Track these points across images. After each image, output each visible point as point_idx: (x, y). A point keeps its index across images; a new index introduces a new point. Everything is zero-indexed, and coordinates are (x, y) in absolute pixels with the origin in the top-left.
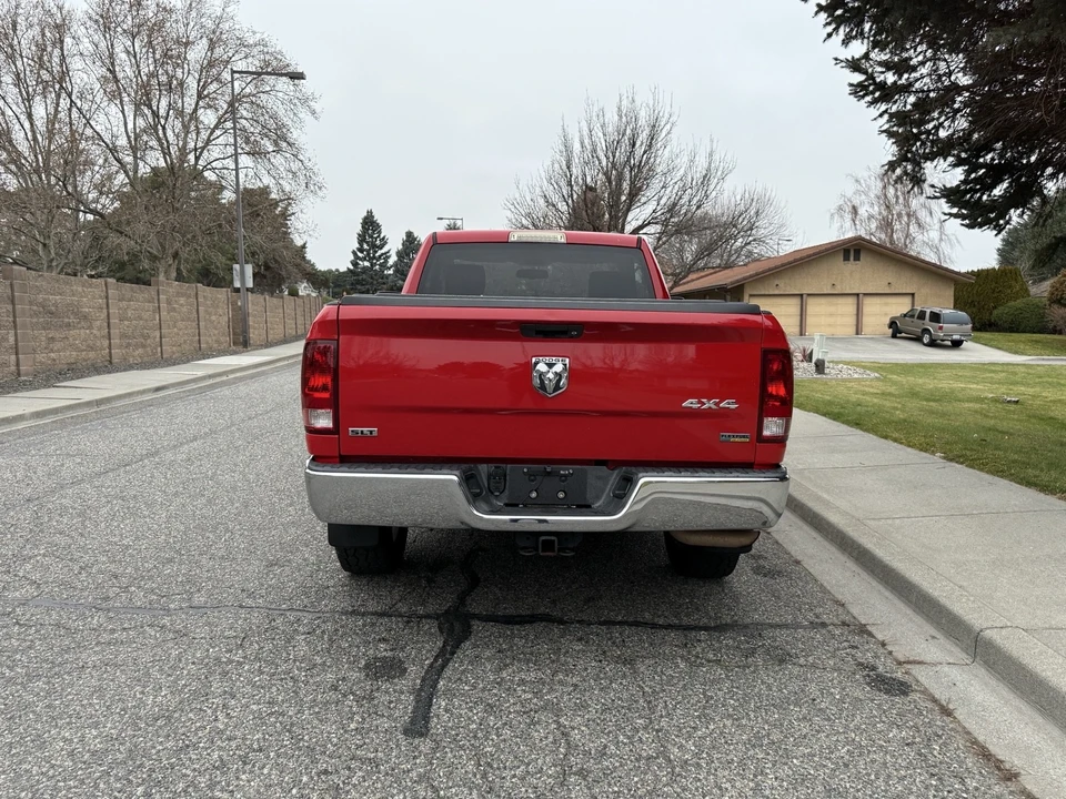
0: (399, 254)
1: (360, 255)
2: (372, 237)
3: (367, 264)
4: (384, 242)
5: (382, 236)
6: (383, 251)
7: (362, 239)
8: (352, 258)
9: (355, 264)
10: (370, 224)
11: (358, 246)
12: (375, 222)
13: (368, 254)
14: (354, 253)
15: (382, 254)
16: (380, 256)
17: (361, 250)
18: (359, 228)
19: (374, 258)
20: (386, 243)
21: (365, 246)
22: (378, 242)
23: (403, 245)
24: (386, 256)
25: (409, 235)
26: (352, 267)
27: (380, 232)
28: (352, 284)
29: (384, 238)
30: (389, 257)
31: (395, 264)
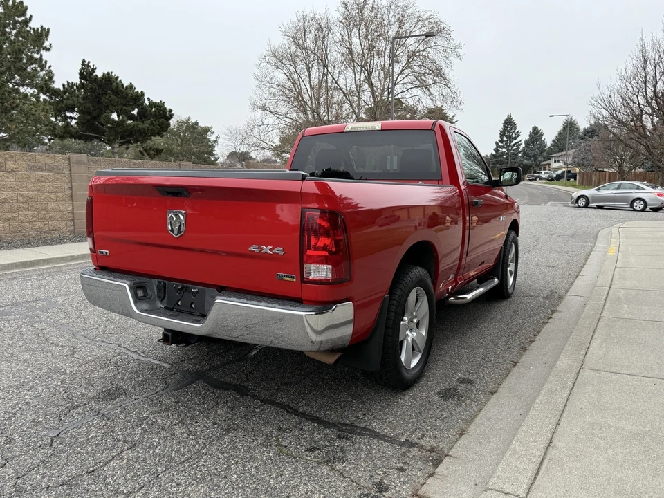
0: (527, 143)
1: (500, 144)
2: (509, 132)
3: (504, 150)
4: (518, 134)
5: (516, 131)
6: (516, 141)
7: (502, 134)
8: (495, 147)
9: (497, 151)
10: (509, 124)
11: (499, 138)
12: (512, 122)
13: (506, 144)
14: (497, 143)
15: (516, 143)
16: (514, 145)
17: (501, 141)
18: (501, 127)
19: (510, 146)
20: (519, 135)
21: (505, 139)
22: (514, 135)
23: (530, 136)
24: (518, 144)
25: (535, 129)
26: (494, 153)
27: (515, 129)
28: (494, 164)
29: (518, 132)
30: (520, 145)
31: (524, 149)
